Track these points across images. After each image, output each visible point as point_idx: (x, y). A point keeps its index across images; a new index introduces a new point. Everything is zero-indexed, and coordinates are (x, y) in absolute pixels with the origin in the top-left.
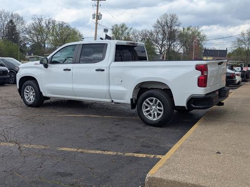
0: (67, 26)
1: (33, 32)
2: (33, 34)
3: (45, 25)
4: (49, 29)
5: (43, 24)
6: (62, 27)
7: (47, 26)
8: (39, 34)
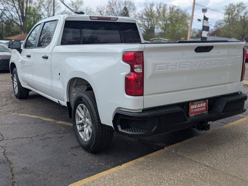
0: (178, 10)
1: (145, 17)
2: (145, 19)
3: (156, 10)
4: (159, 13)
5: (154, 9)
6: (172, 10)
7: (158, 10)
8: (150, 20)
